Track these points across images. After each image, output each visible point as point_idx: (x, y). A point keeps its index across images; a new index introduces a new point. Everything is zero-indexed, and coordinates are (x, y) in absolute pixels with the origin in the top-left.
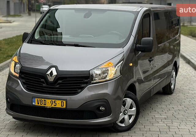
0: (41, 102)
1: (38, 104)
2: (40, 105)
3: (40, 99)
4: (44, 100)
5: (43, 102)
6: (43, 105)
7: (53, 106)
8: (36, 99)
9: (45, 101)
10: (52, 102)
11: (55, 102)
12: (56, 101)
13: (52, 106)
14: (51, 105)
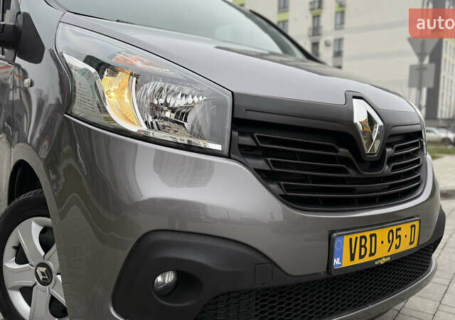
0: (361, 246)
1: (352, 258)
2: (357, 261)
3: (359, 235)
4: (371, 236)
5: (368, 246)
6: (367, 259)
7: (393, 251)
8: (346, 239)
9: (373, 238)
10: (391, 234)
11: (399, 233)
12: (400, 229)
13: (390, 254)
14: (389, 251)
